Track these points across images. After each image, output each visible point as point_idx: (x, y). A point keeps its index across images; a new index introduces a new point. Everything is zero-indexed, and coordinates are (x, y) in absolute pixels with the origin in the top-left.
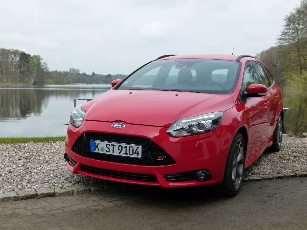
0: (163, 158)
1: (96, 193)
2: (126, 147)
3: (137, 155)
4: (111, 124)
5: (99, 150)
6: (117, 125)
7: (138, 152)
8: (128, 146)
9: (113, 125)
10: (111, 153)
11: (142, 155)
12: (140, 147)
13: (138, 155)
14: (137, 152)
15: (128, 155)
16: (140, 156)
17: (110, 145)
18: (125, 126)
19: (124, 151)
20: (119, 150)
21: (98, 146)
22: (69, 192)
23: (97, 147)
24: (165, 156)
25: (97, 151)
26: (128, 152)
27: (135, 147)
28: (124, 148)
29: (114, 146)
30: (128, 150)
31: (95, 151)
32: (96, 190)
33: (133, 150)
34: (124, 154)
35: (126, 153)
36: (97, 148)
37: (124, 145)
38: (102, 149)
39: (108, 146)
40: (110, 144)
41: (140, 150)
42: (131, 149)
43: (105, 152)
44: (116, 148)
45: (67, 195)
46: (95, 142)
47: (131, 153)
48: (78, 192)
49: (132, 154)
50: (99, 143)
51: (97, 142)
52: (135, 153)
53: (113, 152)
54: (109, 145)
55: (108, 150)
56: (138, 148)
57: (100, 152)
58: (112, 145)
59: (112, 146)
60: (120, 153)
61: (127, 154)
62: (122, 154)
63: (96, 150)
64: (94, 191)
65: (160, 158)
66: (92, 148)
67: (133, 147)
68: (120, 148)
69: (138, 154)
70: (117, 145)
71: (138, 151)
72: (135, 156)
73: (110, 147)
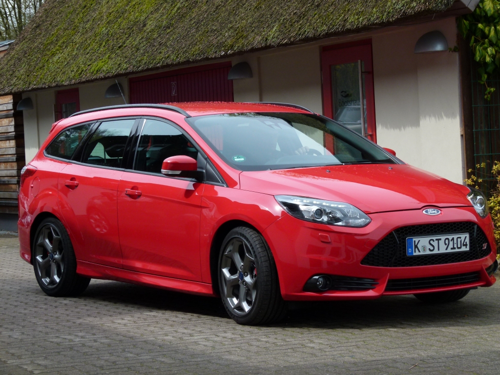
2: (453, 239)
5: (419, 251)
8: (455, 237)
10: (436, 252)
11: (470, 246)
12: (468, 235)
13: (466, 247)
14: (465, 243)
15: (457, 250)
16: (468, 249)
17: (435, 240)
18: (440, 211)
19: (451, 246)
20: (446, 244)
21: (418, 246)
23: (416, 247)
25: (417, 253)
26: (455, 246)
27: (463, 236)
28: (451, 241)
29: (440, 241)
30: (456, 242)
31: (414, 254)
33: (461, 241)
34: (452, 249)
35: (454, 248)
36: (416, 249)
37: (450, 237)
38: (424, 248)
39: (432, 242)
40: (434, 238)
41: (468, 240)
42: (459, 240)
43: (428, 252)
44: (442, 242)
46: (414, 240)
47: (459, 246)
49: (460, 248)
50: (419, 241)
51: (416, 239)
52: (464, 245)
53: (439, 250)
54: (433, 240)
55: (432, 248)
56: (466, 237)
57: (422, 253)
58: (436, 240)
59: (437, 241)
60: (446, 249)
62: (449, 250)
63: (415, 252)
65: (484, 246)
66: (410, 250)
67: (460, 238)
68: (447, 241)
69: (466, 245)
70: (443, 238)
71: (466, 241)
72: (464, 249)
73: (435, 244)
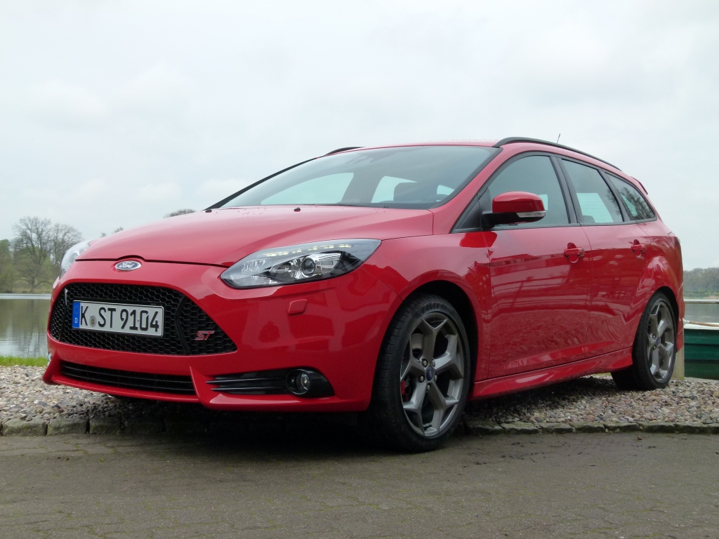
0: (207, 337)
1: (100, 434)
2: (134, 313)
3: (154, 329)
4: (115, 265)
5: (86, 324)
6: (126, 265)
7: (157, 322)
8: (139, 309)
9: (118, 266)
10: (107, 329)
11: (165, 330)
12: (160, 311)
13: (156, 331)
14: (154, 323)
15: (139, 332)
16: (160, 333)
17: (107, 310)
18: (139, 266)
19: (130, 323)
20: (122, 319)
21: (86, 315)
22: (36, 426)
23: (83, 316)
24: (212, 332)
25: (83, 327)
26: (138, 325)
27: (151, 310)
28: (131, 314)
29: (114, 312)
30: (139, 319)
31: (80, 327)
32: (101, 426)
33: (147, 318)
34: (131, 328)
35: (134, 328)
36: (83, 319)
37: (130, 309)
38: (93, 321)
39: (102, 312)
40: (107, 306)
41: (160, 319)
42: (144, 315)
43: (97, 328)
44: (116, 315)
45: (30, 433)
46: (82, 304)
47: (144, 326)
48: (57, 428)
49: (146, 329)
50: (87, 307)
51: (84, 305)
52: (152, 325)
53: (111, 327)
54: (105, 310)
55: (102, 322)
56: (156, 313)
57: (89, 327)
58: (109, 309)
59: (110, 312)
60: (123, 327)
61: (136, 329)
62: (127, 330)
63: (81, 324)
64: (96, 428)
65: (201, 335)
66: (76, 320)
67: (146, 312)
68: (124, 314)
69: (156, 326)
70: (119, 308)
71: (156, 319)
72: (151, 332)
73: (107, 315)
